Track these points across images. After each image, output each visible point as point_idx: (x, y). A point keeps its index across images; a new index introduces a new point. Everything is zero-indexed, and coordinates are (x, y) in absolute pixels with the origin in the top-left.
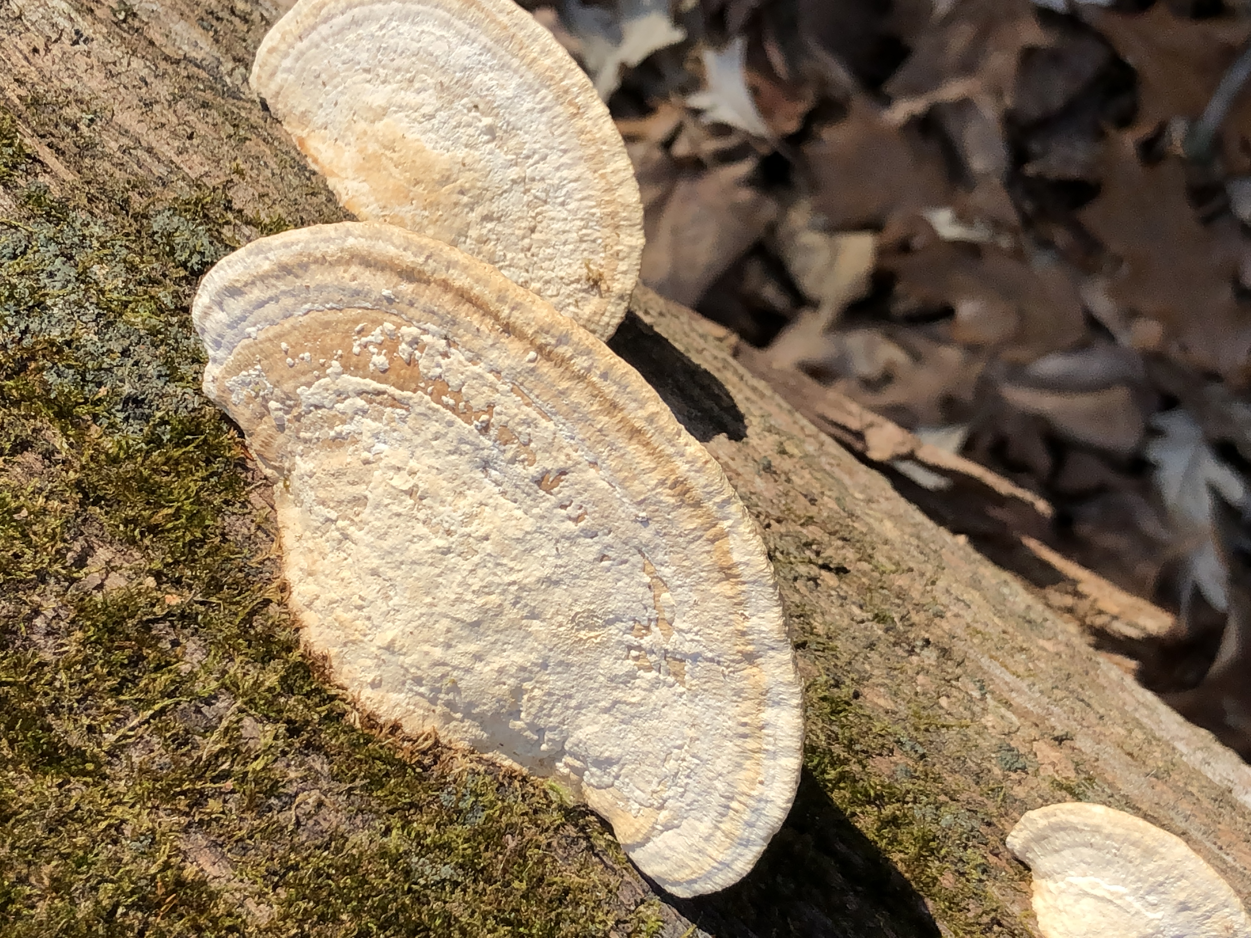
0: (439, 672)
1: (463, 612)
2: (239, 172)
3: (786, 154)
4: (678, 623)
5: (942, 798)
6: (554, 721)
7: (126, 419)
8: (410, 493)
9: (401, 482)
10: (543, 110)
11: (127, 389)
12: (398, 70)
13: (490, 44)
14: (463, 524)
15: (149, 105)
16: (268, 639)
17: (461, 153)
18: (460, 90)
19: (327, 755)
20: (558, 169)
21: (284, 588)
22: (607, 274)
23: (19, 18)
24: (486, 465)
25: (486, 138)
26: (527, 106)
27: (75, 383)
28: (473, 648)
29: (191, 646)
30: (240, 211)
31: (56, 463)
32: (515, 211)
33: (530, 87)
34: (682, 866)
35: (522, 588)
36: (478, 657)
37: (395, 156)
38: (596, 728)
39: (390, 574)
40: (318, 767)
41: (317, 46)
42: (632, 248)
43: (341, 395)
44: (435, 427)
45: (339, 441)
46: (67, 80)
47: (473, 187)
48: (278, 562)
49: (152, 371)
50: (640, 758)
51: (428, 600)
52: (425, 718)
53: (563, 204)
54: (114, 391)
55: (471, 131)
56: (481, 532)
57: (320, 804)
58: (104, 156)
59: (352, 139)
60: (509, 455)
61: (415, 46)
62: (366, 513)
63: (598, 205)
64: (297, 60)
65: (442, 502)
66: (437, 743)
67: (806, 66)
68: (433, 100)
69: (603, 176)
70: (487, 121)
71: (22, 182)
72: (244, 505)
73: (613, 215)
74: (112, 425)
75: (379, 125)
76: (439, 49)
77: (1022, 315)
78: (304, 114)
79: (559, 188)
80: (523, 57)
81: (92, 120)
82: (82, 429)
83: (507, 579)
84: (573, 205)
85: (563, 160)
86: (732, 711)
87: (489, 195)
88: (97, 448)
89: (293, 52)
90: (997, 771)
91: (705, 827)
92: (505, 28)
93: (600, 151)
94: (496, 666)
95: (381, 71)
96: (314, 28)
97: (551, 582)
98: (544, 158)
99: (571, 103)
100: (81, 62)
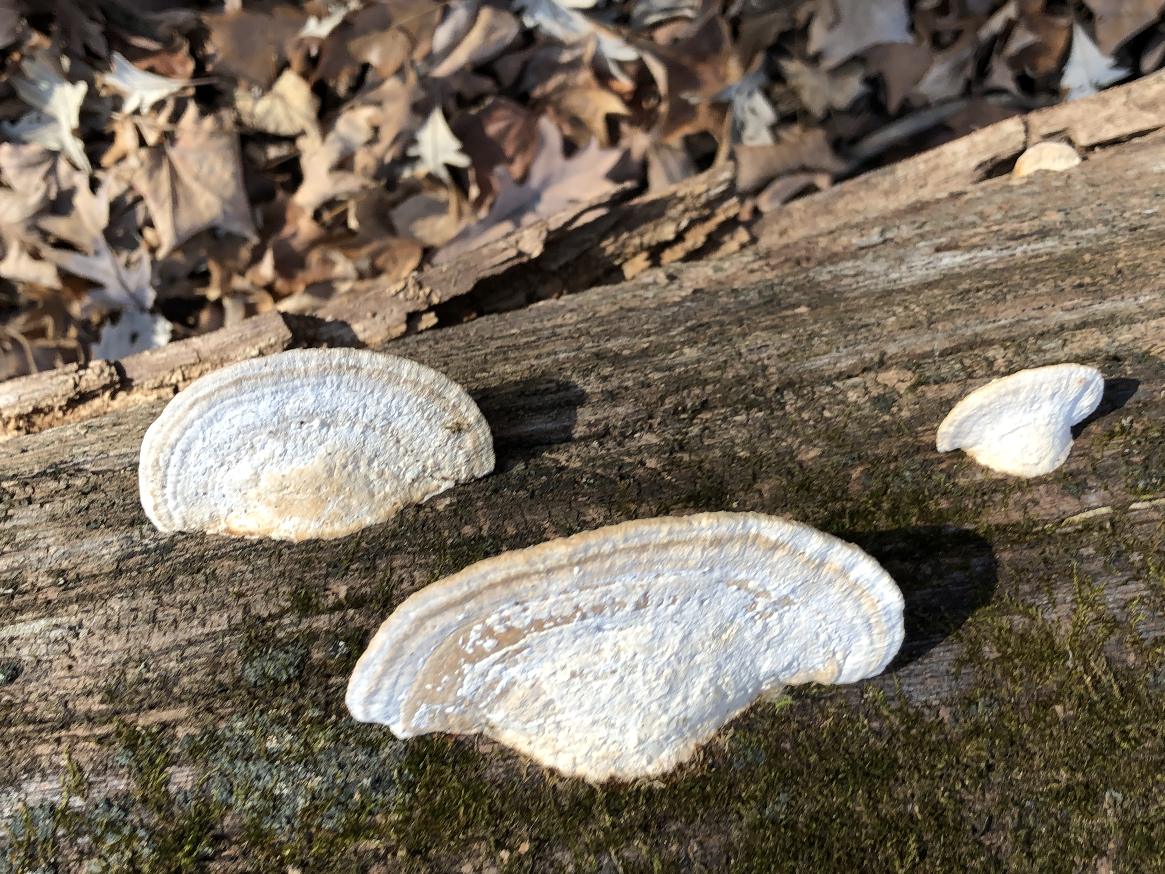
0: (673, 724)
1: (658, 692)
2: (240, 595)
3: (203, 82)
4: (769, 588)
5: (892, 466)
6: (745, 679)
7: (384, 794)
8: (573, 675)
9: (563, 676)
10: (338, 387)
11: (367, 782)
12: (238, 449)
13: (274, 389)
14: (617, 661)
15: (153, 620)
16: (576, 802)
17: (322, 451)
18: (285, 424)
19: (672, 818)
20: (378, 403)
21: (552, 771)
22: (460, 420)
23: (39, 661)
24: (599, 629)
25: (325, 430)
26: (327, 395)
27: (341, 811)
28: (679, 698)
29: (558, 855)
30: (270, 615)
31: (385, 855)
32: (379, 444)
33: (319, 384)
34: (870, 664)
35: (676, 654)
36: (685, 699)
37: (291, 489)
38: (769, 660)
39: (603, 715)
40: (674, 828)
41: (178, 481)
42: (458, 395)
43: (484, 674)
44: (553, 641)
45: (505, 692)
46: (104, 661)
47: (347, 458)
48: (534, 765)
49: (361, 757)
50: (804, 648)
51: (635, 705)
52: (686, 745)
53: (400, 415)
54: (363, 792)
55: (313, 436)
56: (630, 654)
57: (701, 844)
58: (178, 675)
59: (255, 502)
60: (609, 614)
61: (234, 431)
62: (558, 705)
63: (419, 396)
64: (175, 498)
65: (595, 664)
66: (704, 748)
67: (162, 30)
68: (276, 444)
69: (405, 382)
70: (316, 423)
71: (177, 750)
72: (484, 759)
73: (432, 392)
74: (382, 806)
75: (263, 484)
76: (250, 418)
77: (402, 29)
78: (211, 517)
79: (389, 411)
80: (299, 376)
81: (146, 665)
82: (374, 827)
83: (665, 658)
84: (406, 411)
85: (376, 396)
86: (834, 590)
87: (358, 452)
88: (394, 825)
89: (169, 496)
90: (887, 418)
91: (865, 640)
92: (273, 373)
93: (390, 373)
94: (698, 692)
95: (228, 459)
96: (165, 476)
97: (686, 637)
98: (365, 406)
99: (349, 369)
100: (94, 641)
